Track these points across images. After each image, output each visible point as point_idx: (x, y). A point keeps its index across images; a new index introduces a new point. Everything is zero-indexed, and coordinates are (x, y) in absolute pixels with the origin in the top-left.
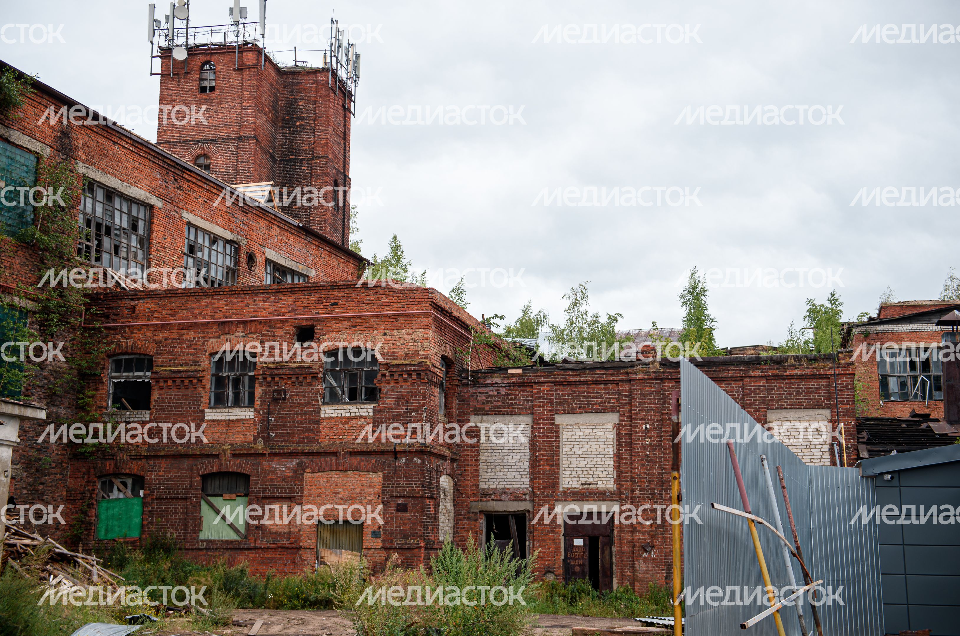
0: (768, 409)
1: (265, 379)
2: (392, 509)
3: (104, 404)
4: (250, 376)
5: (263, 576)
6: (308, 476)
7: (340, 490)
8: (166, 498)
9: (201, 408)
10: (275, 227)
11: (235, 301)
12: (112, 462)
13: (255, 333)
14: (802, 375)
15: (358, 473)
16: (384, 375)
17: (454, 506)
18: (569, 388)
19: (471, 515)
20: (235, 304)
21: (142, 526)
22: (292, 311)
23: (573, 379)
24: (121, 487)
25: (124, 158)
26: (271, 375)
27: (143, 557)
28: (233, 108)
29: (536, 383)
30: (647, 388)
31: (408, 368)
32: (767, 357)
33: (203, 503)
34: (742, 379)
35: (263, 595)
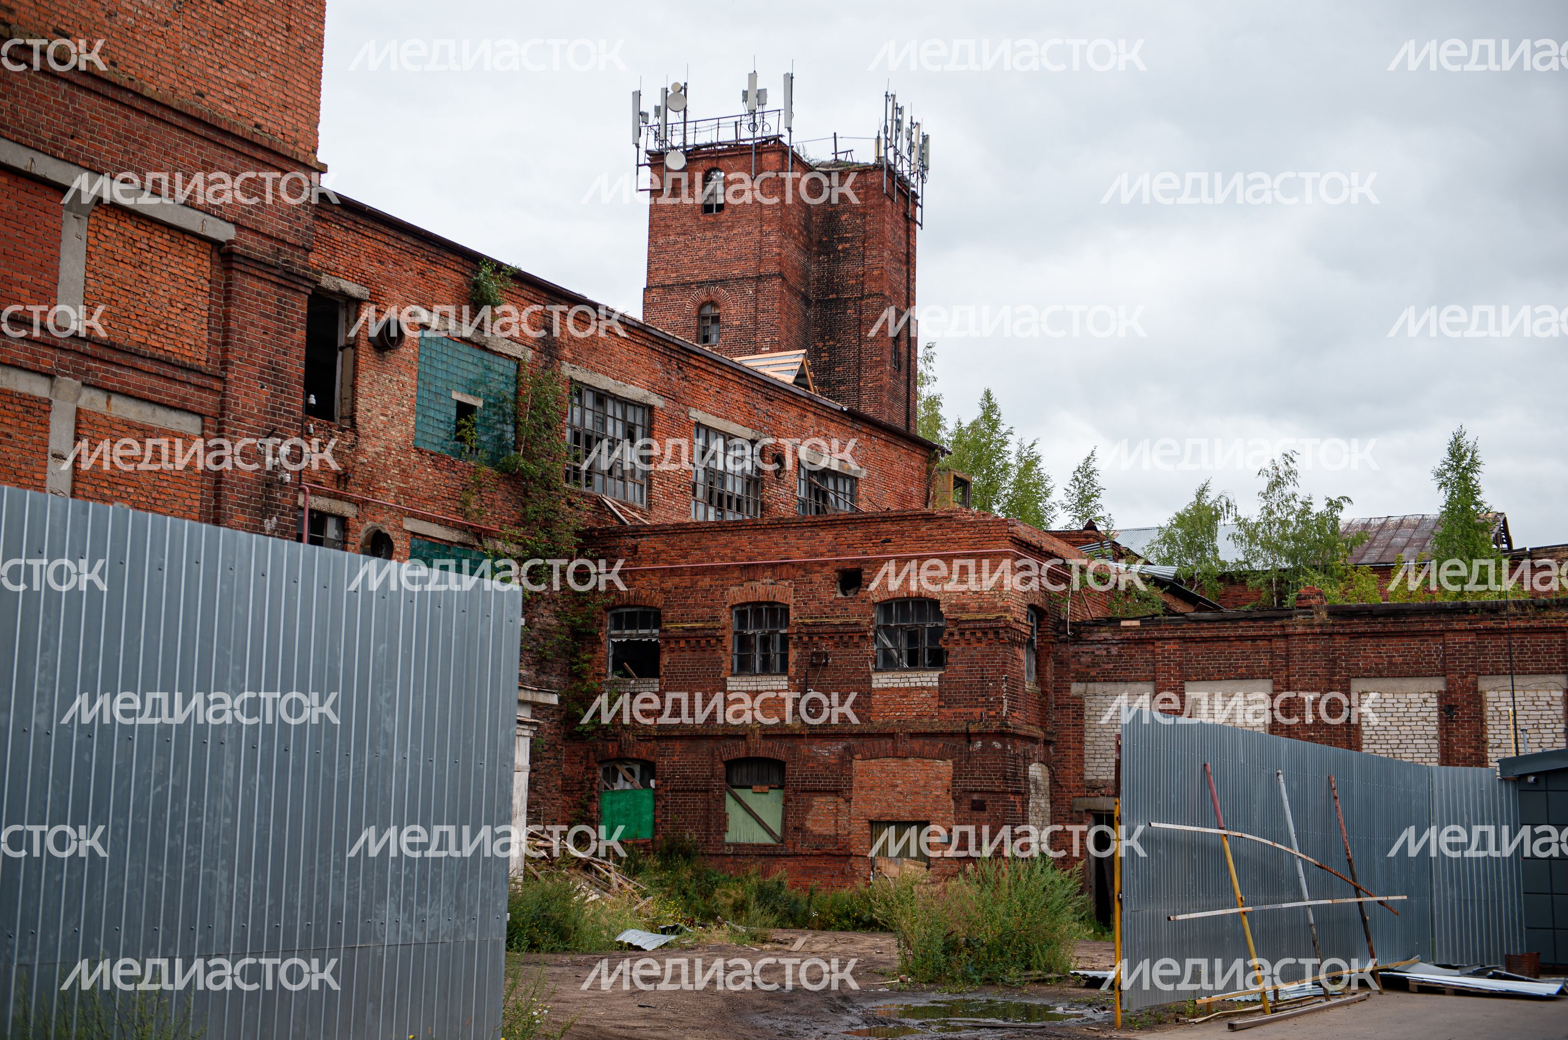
0: (1479, 674)
1: (800, 638)
2: (965, 807)
3: (603, 670)
4: (782, 635)
5: (805, 890)
6: (858, 764)
7: (899, 782)
8: (683, 790)
9: (722, 676)
10: (809, 415)
11: (761, 537)
12: (616, 744)
13: (787, 579)
14: (1527, 628)
15: (921, 760)
16: (951, 634)
17: (1051, 803)
18: (1204, 645)
19: (1074, 814)
20: (761, 541)
21: (655, 825)
22: (834, 550)
23: (1209, 634)
24: (628, 775)
25: (617, 349)
26: (808, 634)
27: (659, 864)
28: (749, 233)
29: (1158, 639)
30: (1310, 647)
31: (983, 625)
32: (1478, 604)
33: (728, 796)
34: (1442, 633)
35: (806, 913)
